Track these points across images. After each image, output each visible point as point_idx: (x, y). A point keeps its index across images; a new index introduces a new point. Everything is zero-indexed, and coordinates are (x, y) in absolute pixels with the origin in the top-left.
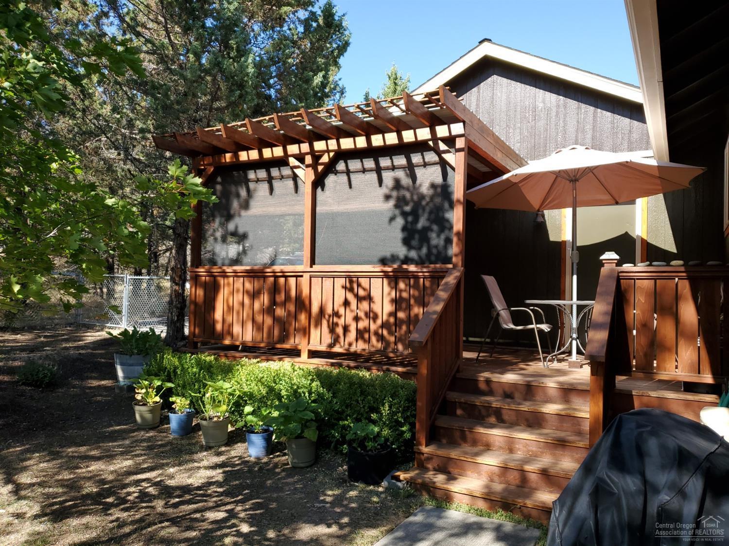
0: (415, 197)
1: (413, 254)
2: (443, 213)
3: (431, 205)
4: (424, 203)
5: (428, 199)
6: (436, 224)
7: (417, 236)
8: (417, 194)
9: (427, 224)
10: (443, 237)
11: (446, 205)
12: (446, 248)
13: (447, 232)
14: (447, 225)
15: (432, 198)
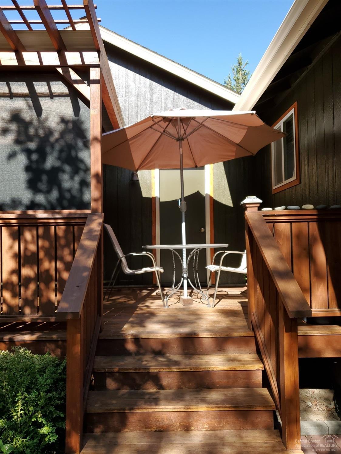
0: (41, 132)
1: (40, 198)
2: (76, 151)
3: (62, 142)
4: (52, 139)
5: (56, 135)
6: (69, 164)
7: (44, 178)
8: (44, 129)
9: (58, 164)
10: (77, 179)
11: (80, 143)
12: (81, 191)
13: (81, 174)
14: (82, 166)
15: (63, 134)
